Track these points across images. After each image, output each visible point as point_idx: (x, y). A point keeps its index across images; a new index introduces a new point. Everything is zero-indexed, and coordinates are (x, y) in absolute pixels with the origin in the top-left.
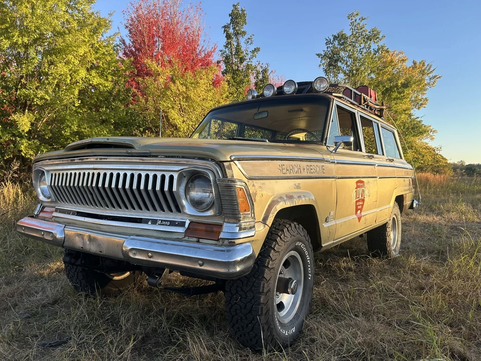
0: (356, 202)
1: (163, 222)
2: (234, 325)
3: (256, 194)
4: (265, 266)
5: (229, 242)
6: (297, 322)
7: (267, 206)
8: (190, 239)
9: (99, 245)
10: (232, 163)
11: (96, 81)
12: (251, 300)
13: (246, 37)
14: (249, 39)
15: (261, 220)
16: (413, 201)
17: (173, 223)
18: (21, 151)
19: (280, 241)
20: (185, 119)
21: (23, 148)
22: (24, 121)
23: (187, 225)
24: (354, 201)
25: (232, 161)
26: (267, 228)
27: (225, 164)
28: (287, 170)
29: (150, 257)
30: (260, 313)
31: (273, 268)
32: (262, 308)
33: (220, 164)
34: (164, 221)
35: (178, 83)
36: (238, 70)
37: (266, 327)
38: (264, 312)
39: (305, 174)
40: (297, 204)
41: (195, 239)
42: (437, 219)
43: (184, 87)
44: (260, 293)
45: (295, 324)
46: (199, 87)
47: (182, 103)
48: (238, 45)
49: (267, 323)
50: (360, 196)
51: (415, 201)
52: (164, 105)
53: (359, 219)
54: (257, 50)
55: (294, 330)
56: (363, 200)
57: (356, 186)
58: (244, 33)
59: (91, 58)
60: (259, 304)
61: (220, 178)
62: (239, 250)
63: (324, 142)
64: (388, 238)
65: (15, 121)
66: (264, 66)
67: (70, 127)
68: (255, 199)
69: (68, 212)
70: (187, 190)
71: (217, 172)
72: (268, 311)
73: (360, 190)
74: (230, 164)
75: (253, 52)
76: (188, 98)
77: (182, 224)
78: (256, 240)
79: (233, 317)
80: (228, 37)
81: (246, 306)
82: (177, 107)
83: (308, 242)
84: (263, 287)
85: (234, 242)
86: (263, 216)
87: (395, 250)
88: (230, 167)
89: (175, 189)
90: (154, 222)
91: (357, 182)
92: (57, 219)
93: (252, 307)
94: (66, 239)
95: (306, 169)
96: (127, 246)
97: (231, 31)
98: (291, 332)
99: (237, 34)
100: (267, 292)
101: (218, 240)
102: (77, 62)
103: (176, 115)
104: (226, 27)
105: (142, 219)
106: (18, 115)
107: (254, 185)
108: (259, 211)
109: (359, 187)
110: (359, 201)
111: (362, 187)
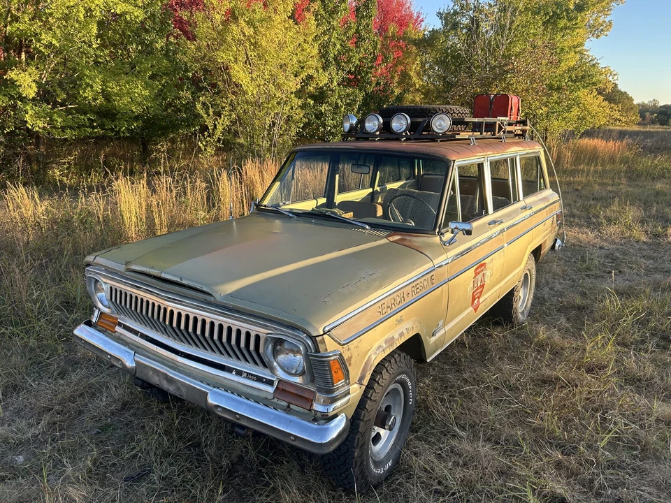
0: (474, 292)
1: (249, 376)
2: (326, 470)
3: (351, 357)
4: (360, 420)
5: (322, 415)
6: (394, 453)
7: (364, 363)
8: (280, 402)
9: (179, 388)
10: (325, 336)
12: (345, 453)
15: (357, 381)
16: (556, 240)
17: (259, 379)
18: (26, 122)
19: (378, 387)
20: (254, 76)
21: (27, 117)
23: (276, 383)
24: (471, 294)
25: (324, 334)
26: (364, 387)
27: (317, 339)
28: (388, 307)
29: (238, 419)
30: (354, 466)
32: (356, 461)
33: (313, 338)
34: (250, 374)
35: (243, 22)
37: (360, 477)
38: (358, 464)
39: (408, 300)
40: (398, 345)
41: (285, 404)
42: (591, 236)
43: (252, 29)
44: (354, 448)
45: (392, 457)
46: (273, 27)
47: (249, 54)
49: (362, 473)
50: (479, 283)
51: (558, 240)
52: (223, 57)
53: (476, 310)
55: (390, 464)
56: (483, 286)
57: (474, 275)
60: (353, 458)
61: (311, 352)
62: (333, 427)
63: (437, 230)
64: (514, 304)
67: (92, 87)
68: (350, 364)
69: (136, 333)
70: (275, 353)
71: (309, 346)
72: (362, 463)
73: (479, 277)
74: (323, 338)
76: (256, 45)
77: (270, 383)
79: (325, 464)
81: (339, 458)
82: (242, 58)
83: (411, 368)
84: (358, 442)
85: (327, 415)
86: (359, 376)
87: (523, 313)
88: (323, 341)
89: (261, 351)
90: (239, 373)
91: (476, 269)
92: (122, 337)
93: (346, 460)
94: (137, 371)
95: (411, 293)
96: (211, 400)
98: (387, 467)
100: (363, 445)
101: (310, 410)
103: (241, 72)
105: (225, 366)
106: (16, 71)
107: (349, 349)
108: (355, 373)
109: (479, 273)
110: (477, 289)
111: (482, 271)
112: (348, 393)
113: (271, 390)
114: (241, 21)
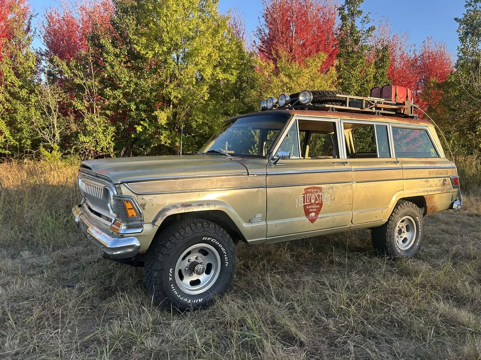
0: (305, 206)
3: (145, 205)
7: (158, 212)
11: (221, 76)
13: (362, 17)
14: (365, 17)
16: (456, 200)
17: (108, 219)
19: (179, 236)
22: (163, 117)
23: (113, 222)
24: (301, 205)
25: (121, 184)
28: (189, 185)
31: (168, 254)
33: (115, 185)
34: (107, 217)
36: (353, 52)
45: (204, 297)
48: (353, 26)
50: (313, 201)
53: (313, 220)
54: (372, 29)
55: (200, 300)
57: (303, 192)
58: (360, 12)
59: (216, 56)
63: (268, 156)
65: (156, 116)
66: (385, 43)
68: (144, 208)
73: (313, 196)
74: (120, 186)
75: (368, 31)
78: (144, 235)
80: (344, 18)
85: (123, 236)
86: (152, 219)
90: (104, 217)
91: (308, 189)
96: (88, 230)
97: (346, 12)
98: (196, 301)
99: (352, 14)
101: (118, 233)
102: (204, 62)
104: (341, 10)
105: (102, 214)
106: (159, 111)
107: (143, 199)
108: (149, 216)
109: (311, 192)
110: (311, 204)
111: (317, 192)
112: (141, 227)
113: (109, 224)
114: (282, 75)
